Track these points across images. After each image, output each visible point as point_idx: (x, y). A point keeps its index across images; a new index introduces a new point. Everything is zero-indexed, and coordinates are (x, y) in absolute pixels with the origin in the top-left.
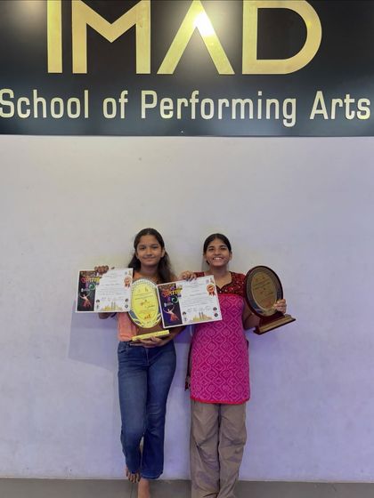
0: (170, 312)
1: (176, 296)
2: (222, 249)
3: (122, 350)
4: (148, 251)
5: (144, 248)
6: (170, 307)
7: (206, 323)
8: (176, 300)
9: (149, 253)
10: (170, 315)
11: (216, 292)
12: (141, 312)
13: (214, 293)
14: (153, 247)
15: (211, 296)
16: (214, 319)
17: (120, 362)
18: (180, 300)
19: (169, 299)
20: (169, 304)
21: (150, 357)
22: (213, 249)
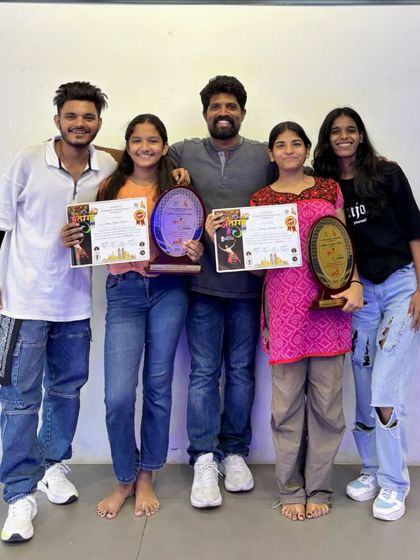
0: (229, 250)
1: (238, 228)
2: (295, 144)
6: (229, 243)
7: (278, 269)
8: (238, 233)
9: (145, 149)
10: (227, 254)
11: (297, 227)
13: (294, 229)
14: (151, 141)
15: (290, 233)
16: (292, 264)
18: (244, 235)
19: (229, 231)
20: (227, 238)
21: (151, 293)
22: (282, 145)
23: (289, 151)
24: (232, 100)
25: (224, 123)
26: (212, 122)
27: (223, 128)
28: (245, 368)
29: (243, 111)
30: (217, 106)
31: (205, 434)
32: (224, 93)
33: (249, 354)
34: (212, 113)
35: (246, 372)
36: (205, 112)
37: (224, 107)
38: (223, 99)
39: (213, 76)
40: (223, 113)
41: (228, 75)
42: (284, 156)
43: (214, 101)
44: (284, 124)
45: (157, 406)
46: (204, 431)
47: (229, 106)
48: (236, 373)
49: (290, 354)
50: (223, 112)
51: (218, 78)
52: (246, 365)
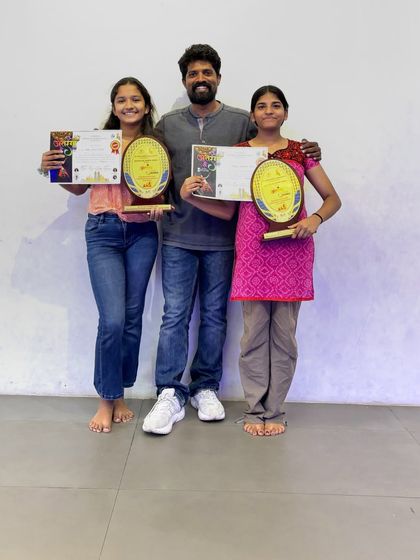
1: (213, 164)
2: (275, 105)
3: (93, 227)
4: (129, 104)
5: (123, 100)
9: (129, 106)
12: (141, 178)
14: (135, 100)
17: (88, 243)
21: (128, 236)
22: (263, 106)
23: (269, 111)
24: (207, 66)
25: (202, 89)
26: (191, 88)
27: (201, 93)
28: (218, 310)
29: (219, 76)
30: (195, 73)
31: (170, 370)
32: (200, 60)
33: (221, 297)
34: (190, 80)
35: (219, 314)
36: (184, 79)
37: (201, 74)
38: (199, 66)
39: (188, 46)
40: (201, 80)
41: (203, 43)
42: (264, 116)
43: (191, 68)
44: (265, 87)
45: (130, 334)
46: (168, 368)
47: (205, 72)
48: (209, 315)
49: (248, 292)
50: (201, 78)
51: (194, 47)
52: (218, 307)
